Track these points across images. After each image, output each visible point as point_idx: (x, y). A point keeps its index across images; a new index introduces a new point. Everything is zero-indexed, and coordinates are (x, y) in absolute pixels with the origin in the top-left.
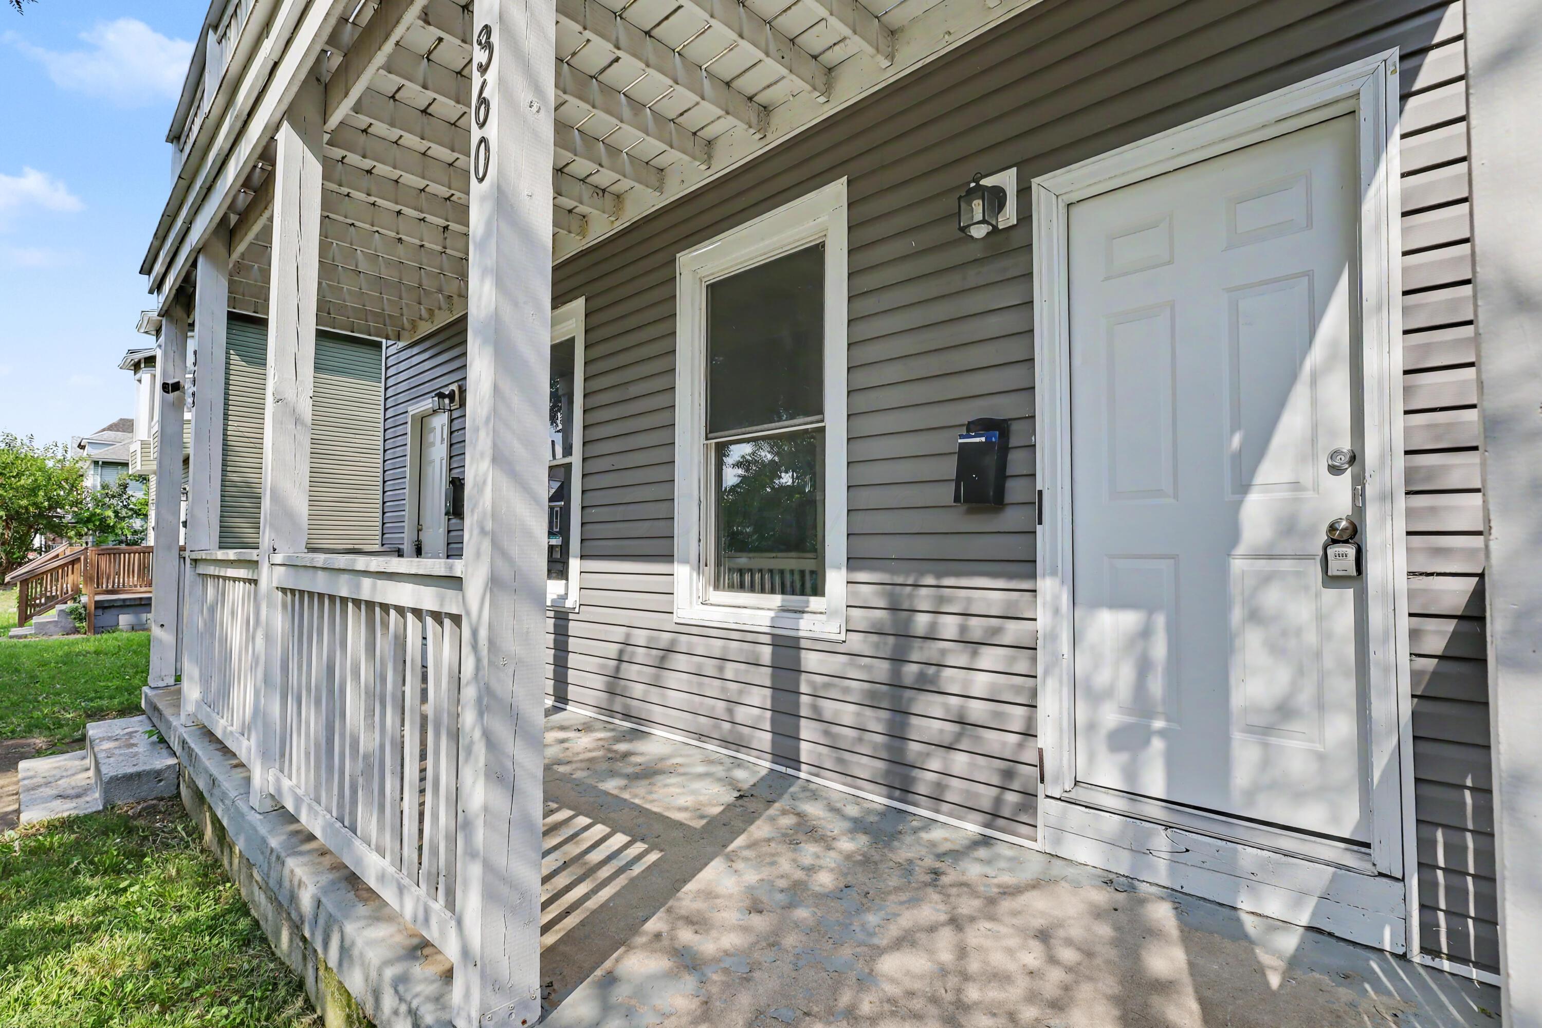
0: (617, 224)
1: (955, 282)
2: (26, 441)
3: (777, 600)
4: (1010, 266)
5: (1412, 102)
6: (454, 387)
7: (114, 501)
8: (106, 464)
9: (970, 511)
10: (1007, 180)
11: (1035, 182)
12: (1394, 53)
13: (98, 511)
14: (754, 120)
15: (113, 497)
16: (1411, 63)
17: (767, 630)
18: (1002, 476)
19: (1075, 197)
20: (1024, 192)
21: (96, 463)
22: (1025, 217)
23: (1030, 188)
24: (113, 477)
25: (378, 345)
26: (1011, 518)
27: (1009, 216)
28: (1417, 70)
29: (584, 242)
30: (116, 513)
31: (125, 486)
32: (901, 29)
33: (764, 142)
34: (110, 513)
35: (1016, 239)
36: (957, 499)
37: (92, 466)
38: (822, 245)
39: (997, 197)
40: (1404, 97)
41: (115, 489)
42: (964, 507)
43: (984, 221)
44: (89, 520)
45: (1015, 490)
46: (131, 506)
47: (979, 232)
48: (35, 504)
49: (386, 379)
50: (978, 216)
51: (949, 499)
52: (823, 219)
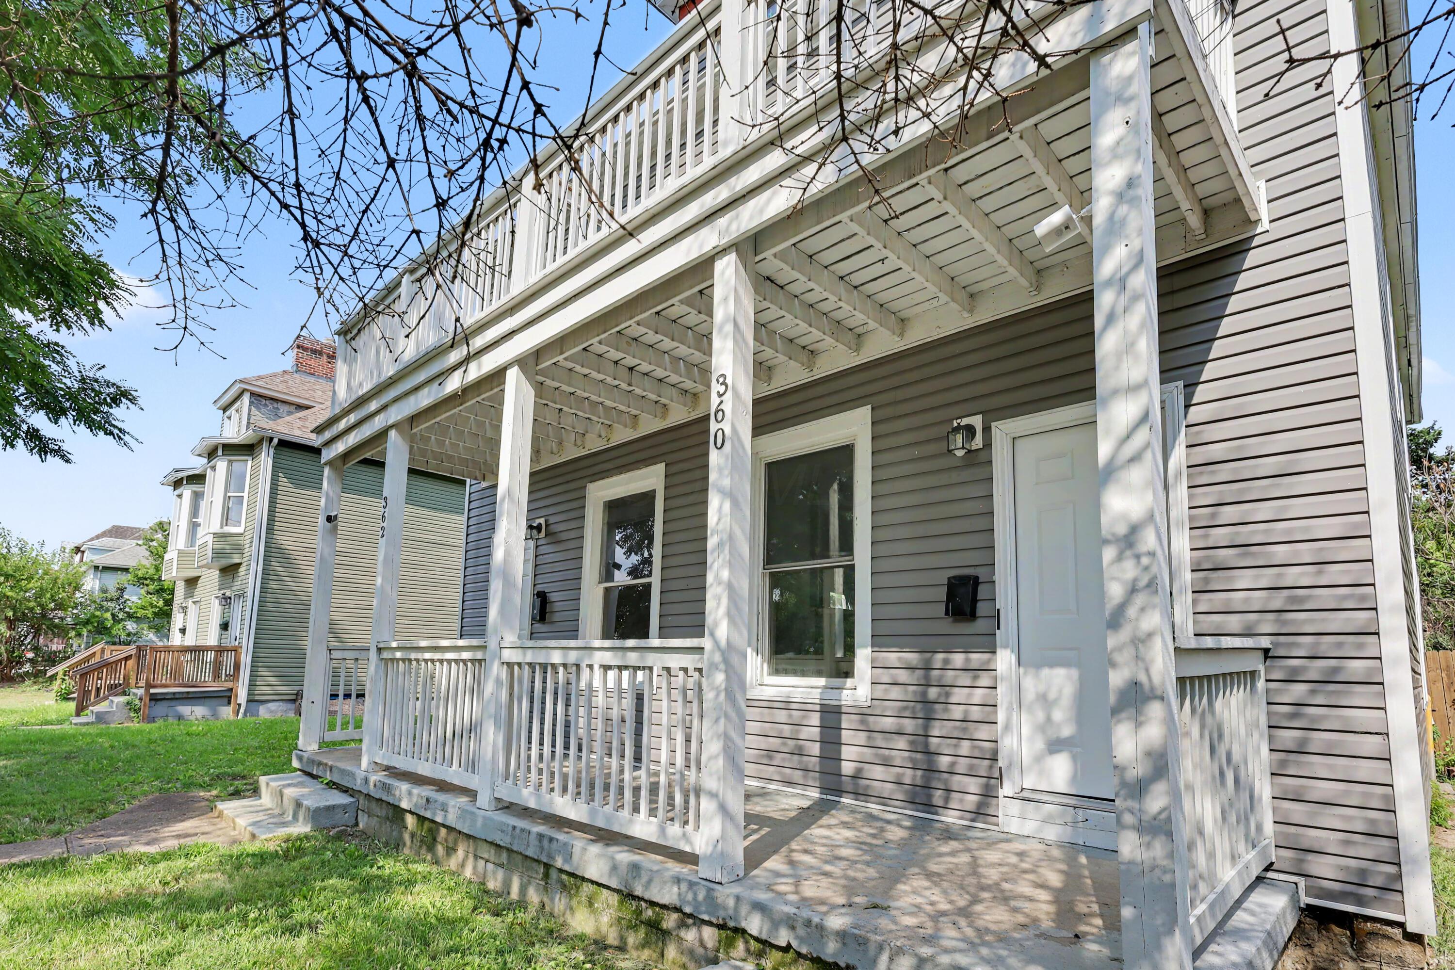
0: (692, 414)
1: (944, 479)
2: (37, 546)
3: (822, 681)
4: (979, 473)
5: (1192, 409)
6: (542, 521)
7: (111, 605)
8: (106, 569)
9: (955, 621)
10: (977, 421)
11: (993, 424)
12: (1181, 384)
13: (98, 613)
14: (805, 360)
15: (112, 600)
16: (1189, 389)
17: (818, 701)
18: (974, 601)
19: (1017, 435)
20: (987, 429)
21: (96, 568)
22: (988, 445)
23: (990, 427)
24: (112, 582)
25: (463, 483)
26: (980, 626)
27: (978, 442)
28: (1192, 394)
29: (664, 423)
30: (113, 615)
31: (122, 590)
32: (909, 319)
33: (811, 374)
34: (108, 615)
35: (982, 457)
36: (947, 613)
37: (92, 570)
38: (853, 445)
39: (970, 431)
40: (1187, 406)
41: (113, 593)
42: (951, 619)
43: (963, 448)
44: (87, 622)
45: (982, 608)
46: (127, 610)
47: (960, 453)
48: (40, 605)
49: (469, 510)
50: (960, 444)
51: (942, 613)
52: (855, 429)
